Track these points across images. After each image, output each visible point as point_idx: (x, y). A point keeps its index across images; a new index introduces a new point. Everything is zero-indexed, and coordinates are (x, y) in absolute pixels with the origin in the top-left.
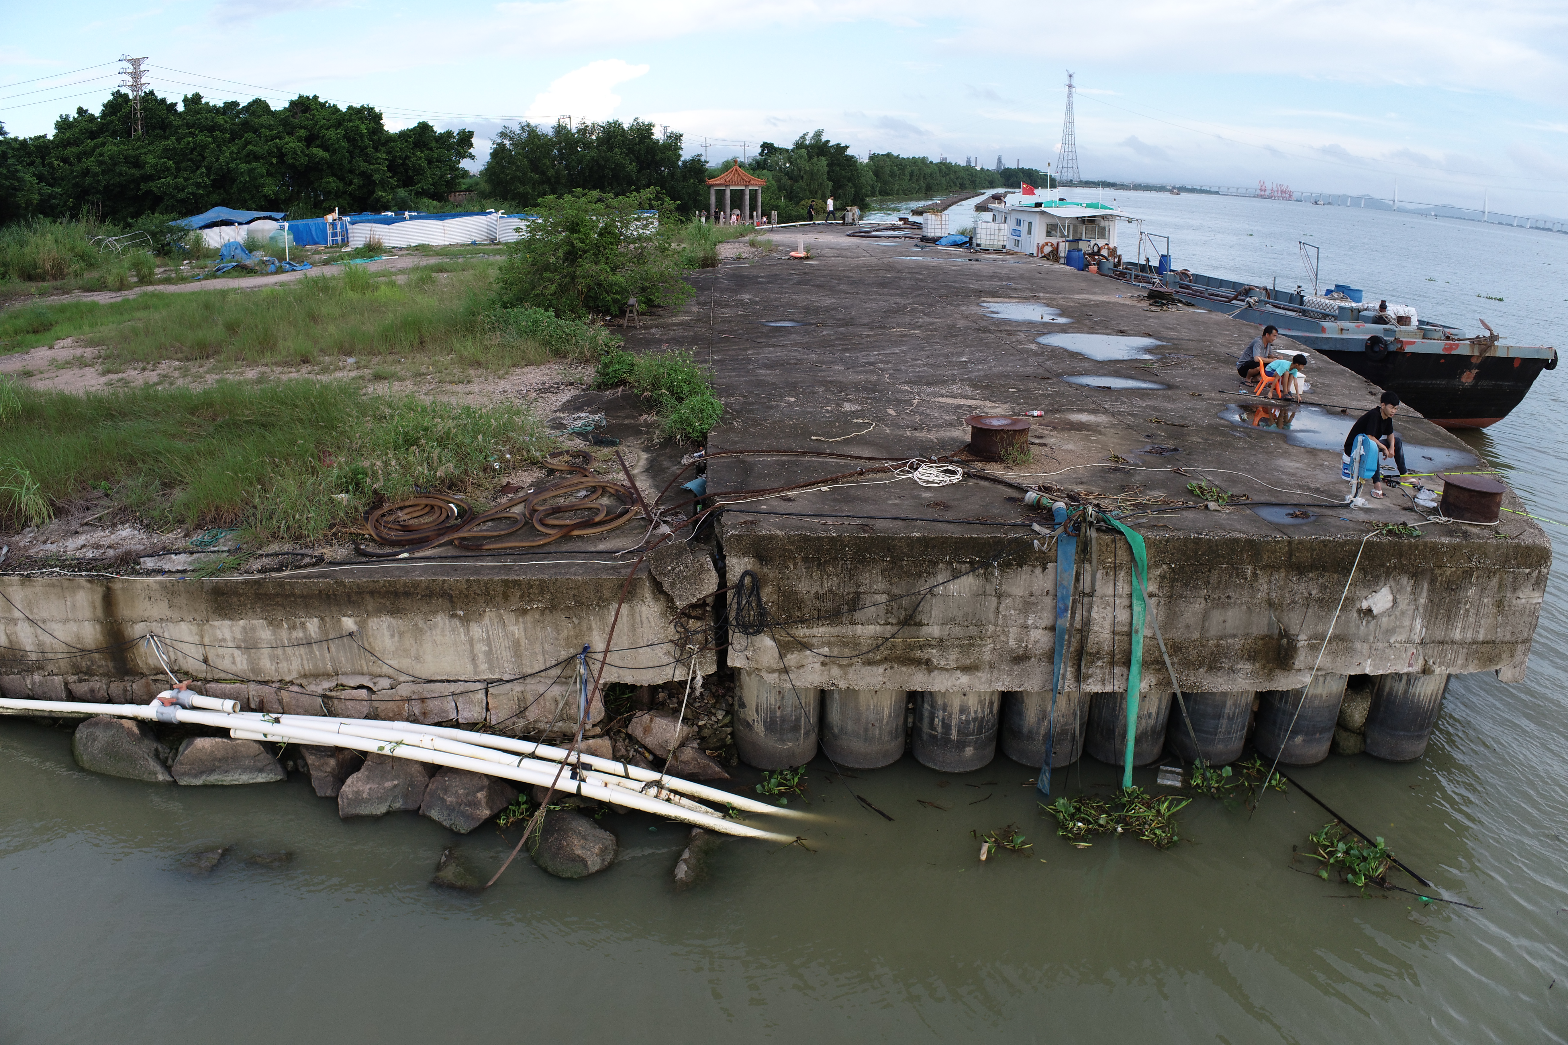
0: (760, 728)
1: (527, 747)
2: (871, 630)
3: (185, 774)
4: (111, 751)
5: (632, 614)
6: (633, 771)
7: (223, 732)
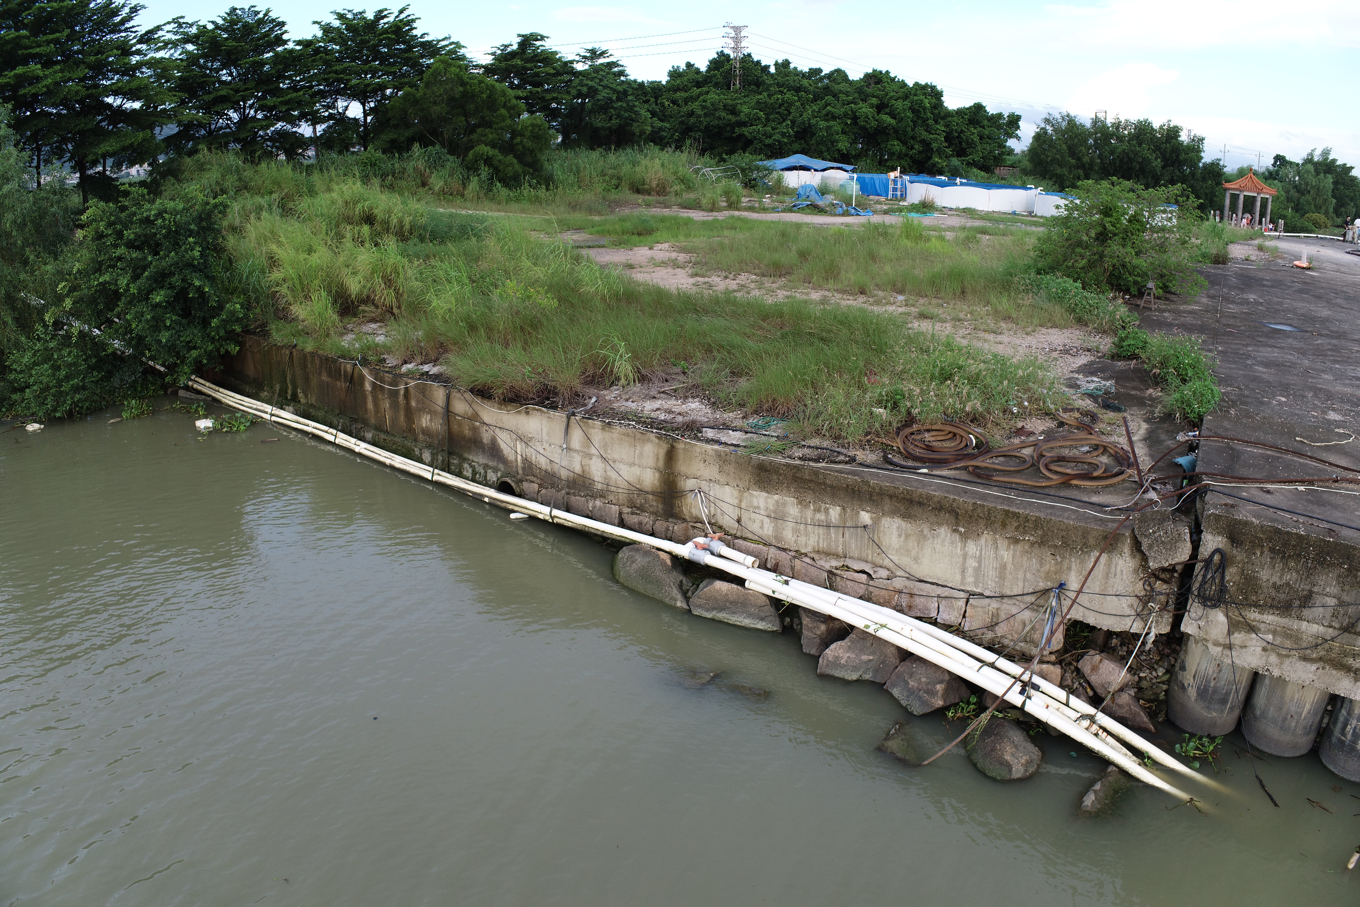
0: (1192, 692)
1: (990, 656)
2: (1315, 629)
3: (700, 606)
4: (645, 574)
5: (1109, 565)
6: (1074, 701)
7: (740, 581)
